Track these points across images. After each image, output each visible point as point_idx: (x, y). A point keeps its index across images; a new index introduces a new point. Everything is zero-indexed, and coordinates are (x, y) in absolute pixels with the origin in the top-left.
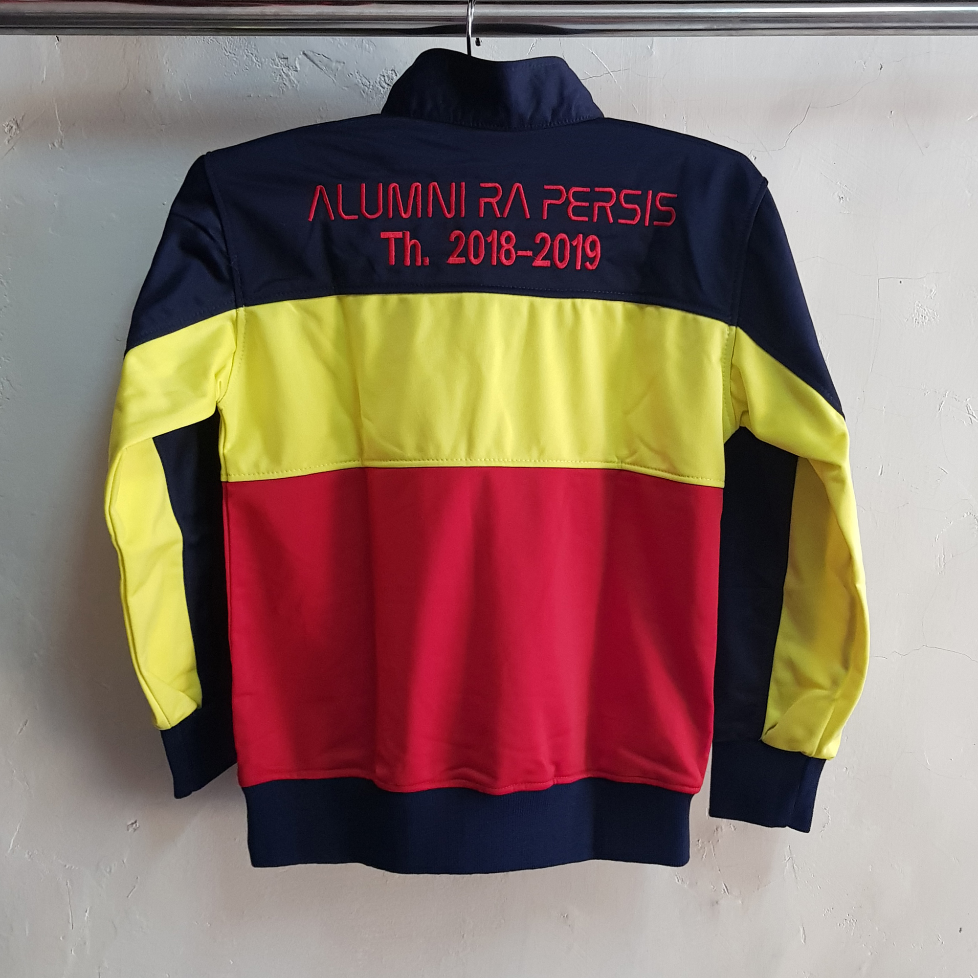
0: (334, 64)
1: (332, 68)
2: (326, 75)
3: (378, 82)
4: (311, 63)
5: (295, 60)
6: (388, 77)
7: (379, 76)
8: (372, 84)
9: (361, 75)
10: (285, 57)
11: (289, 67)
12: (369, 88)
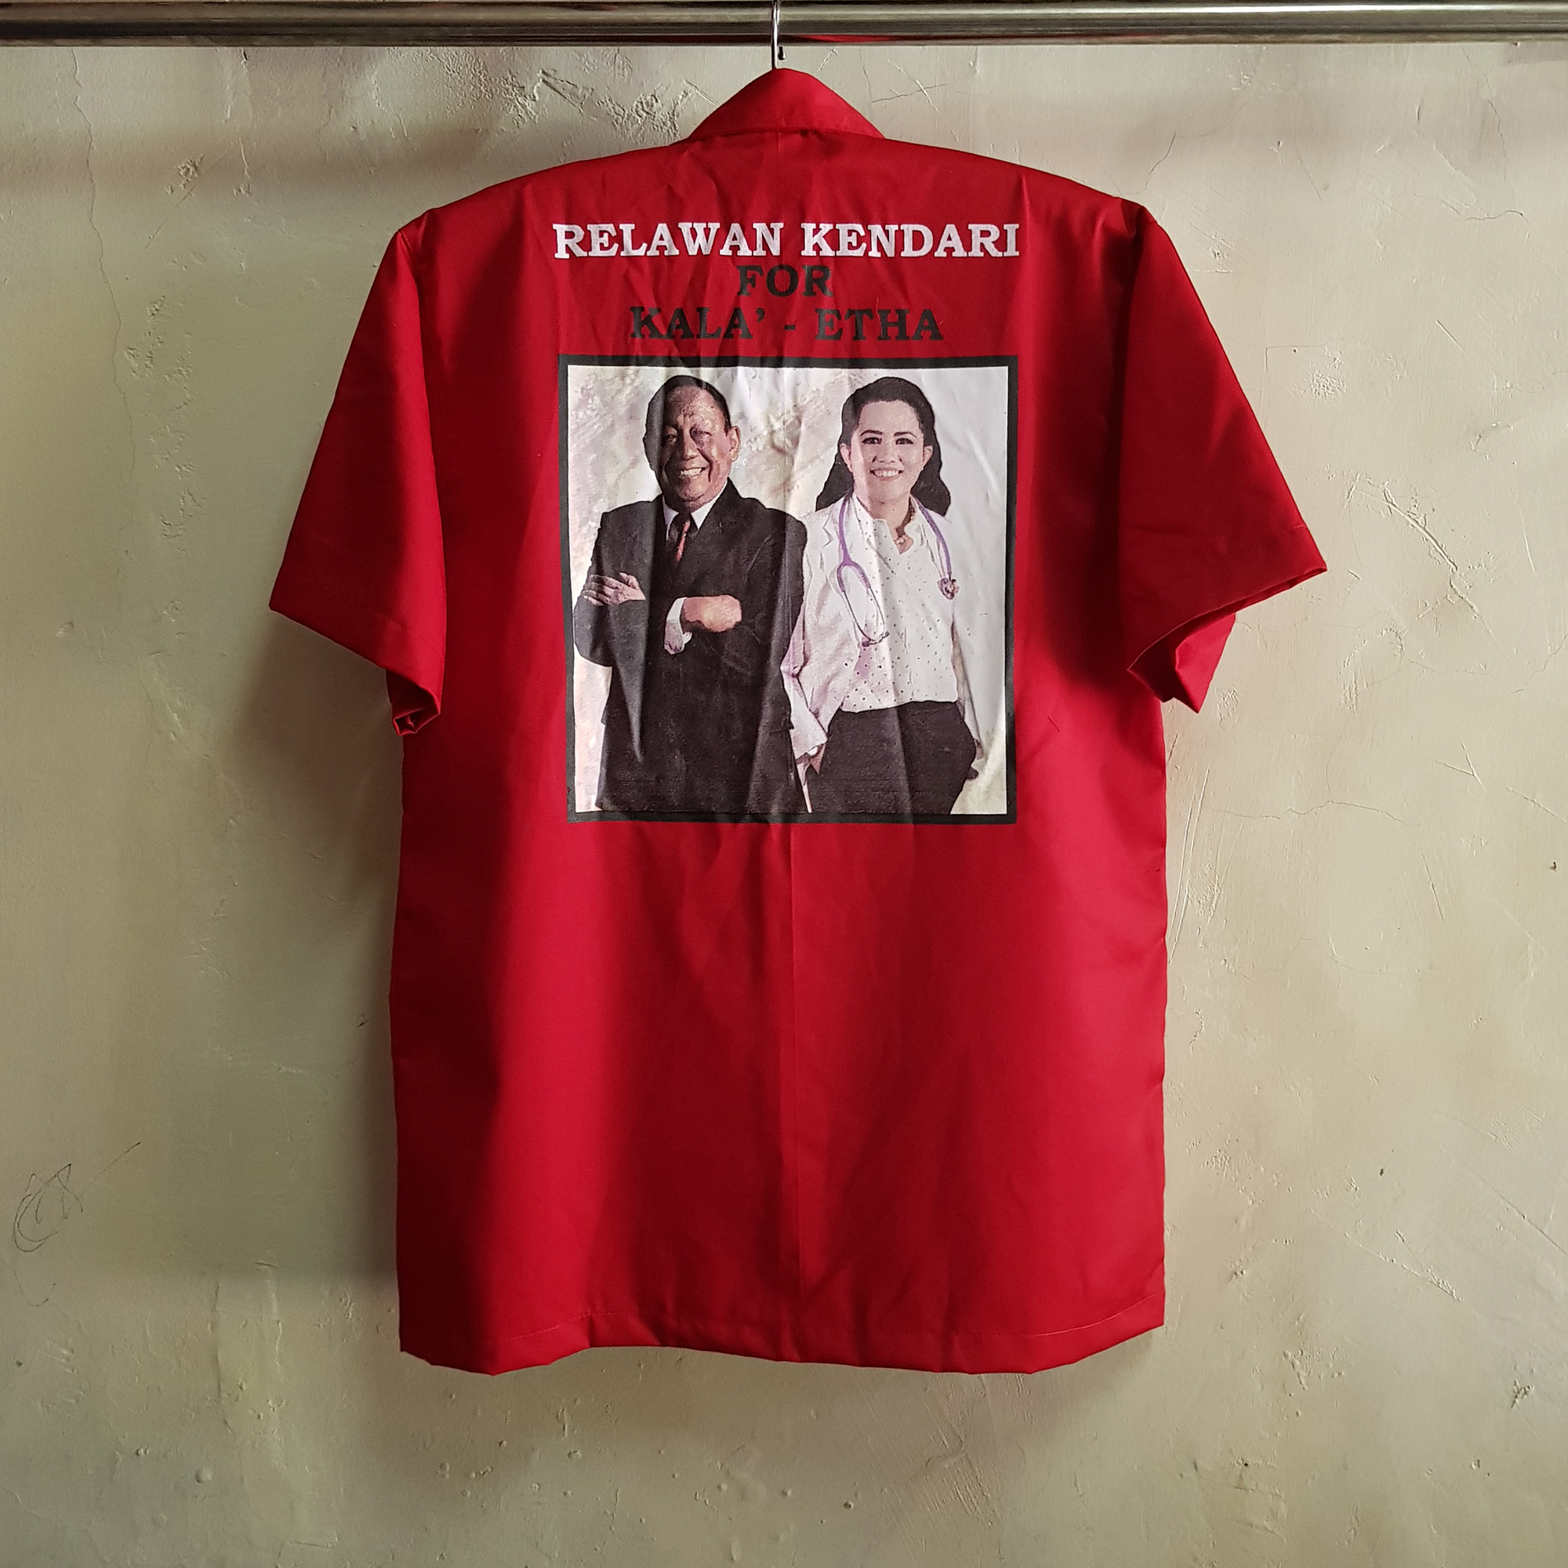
0: (580, 91)
1: (578, 97)
2: (571, 105)
3: (634, 110)
4: (553, 91)
5: (533, 88)
6: (647, 103)
7: (635, 103)
8: (627, 112)
9: (614, 103)
10: (523, 84)
11: (525, 96)
12: (623, 118)
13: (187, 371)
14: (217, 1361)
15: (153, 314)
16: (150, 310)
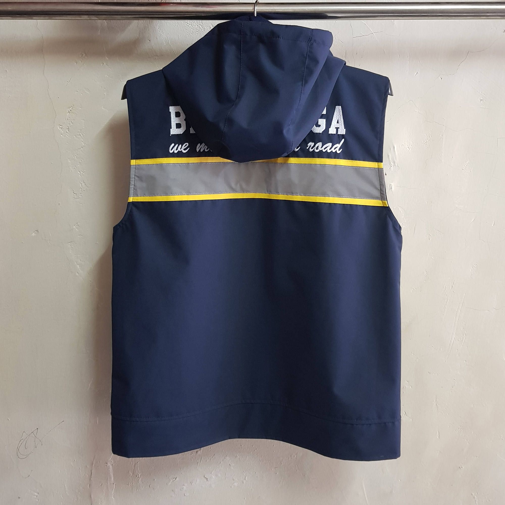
13: (83, 135)
14: (91, 497)
15: (69, 112)
16: (68, 110)
